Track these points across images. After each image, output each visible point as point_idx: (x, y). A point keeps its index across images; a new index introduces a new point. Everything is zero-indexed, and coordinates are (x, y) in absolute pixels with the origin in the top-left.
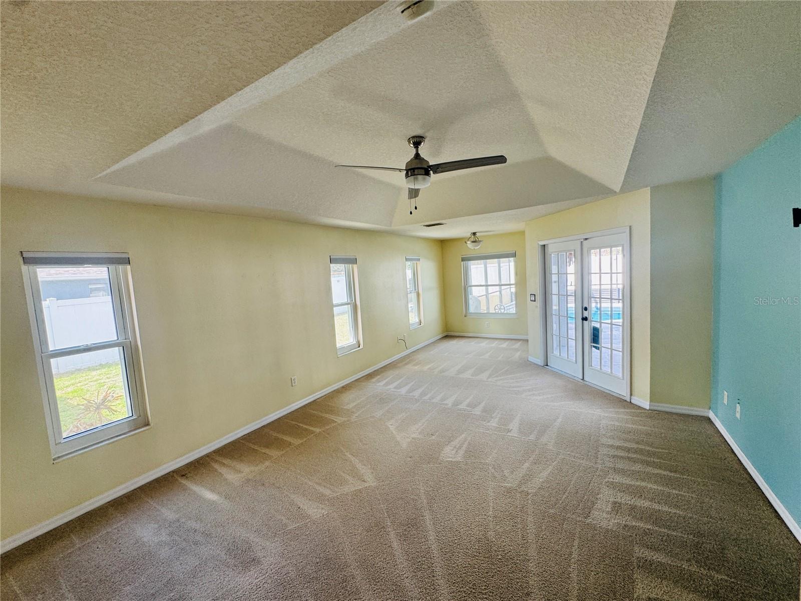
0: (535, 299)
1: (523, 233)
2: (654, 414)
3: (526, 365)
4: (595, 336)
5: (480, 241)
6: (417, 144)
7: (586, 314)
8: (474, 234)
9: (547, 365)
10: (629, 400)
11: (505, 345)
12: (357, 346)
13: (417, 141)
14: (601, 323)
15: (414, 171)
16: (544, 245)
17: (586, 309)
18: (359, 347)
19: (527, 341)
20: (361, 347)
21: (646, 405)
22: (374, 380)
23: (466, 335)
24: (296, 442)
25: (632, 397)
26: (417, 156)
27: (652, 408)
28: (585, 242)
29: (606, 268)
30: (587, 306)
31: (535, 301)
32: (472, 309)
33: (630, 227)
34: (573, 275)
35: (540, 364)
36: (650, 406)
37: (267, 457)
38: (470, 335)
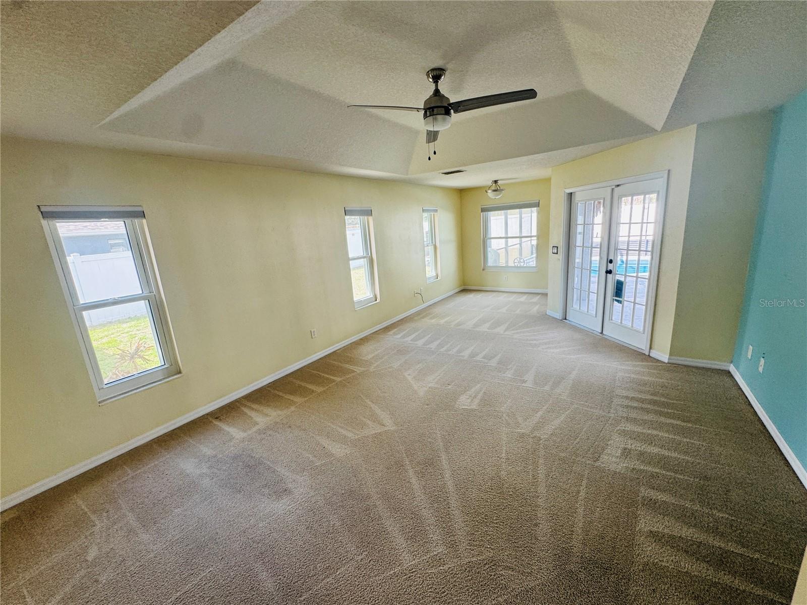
0: (557, 251)
1: (549, 180)
2: (672, 367)
3: (544, 319)
4: (619, 290)
5: (502, 190)
6: (436, 79)
7: (610, 267)
8: (496, 182)
9: (566, 319)
10: (647, 354)
11: (523, 298)
12: (374, 299)
13: (437, 75)
14: (626, 276)
15: (433, 111)
16: (571, 193)
17: (611, 262)
18: (376, 300)
19: (546, 295)
20: (378, 301)
21: (665, 358)
22: (391, 333)
23: (484, 288)
24: (319, 389)
25: (651, 350)
26: (437, 92)
27: (671, 361)
28: (616, 189)
29: (637, 218)
30: (613, 259)
31: (557, 253)
32: (490, 262)
33: (669, 171)
34: (601, 225)
35: (558, 318)
36: (669, 359)
37: (293, 403)
38: (488, 288)
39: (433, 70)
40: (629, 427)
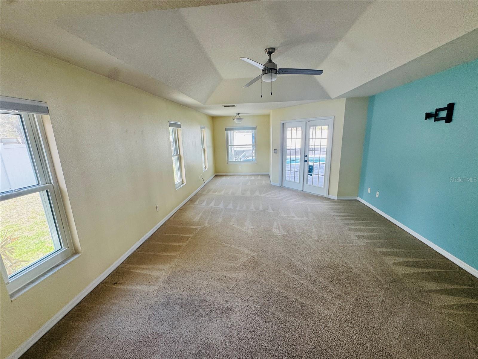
0: (277, 152)
1: (268, 116)
2: (340, 201)
3: (272, 187)
4: (311, 170)
5: (242, 119)
6: (270, 53)
7: (306, 159)
8: (238, 114)
9: (282, 186)
10: (327, 197)
11: (253, 178)
15: (272, 70)
16: (283, 123)
17: (306, 156)
18: (183, 183)
19: (269, 176)
20: (184, 184)
21: (335, 198)
22: (197, 202)
23: (229, 174)
24: (183, 244)
25: (329, 195)
26: (270, 61)
27: (339, 199)
28: (308, 123)
30: (307, 155)
31: (277, 153)
32: (230, 160)
33: (334, 116)
35: (279, 186)
36: (337, 198)
39: (269, 49)
40: (351, 227)
